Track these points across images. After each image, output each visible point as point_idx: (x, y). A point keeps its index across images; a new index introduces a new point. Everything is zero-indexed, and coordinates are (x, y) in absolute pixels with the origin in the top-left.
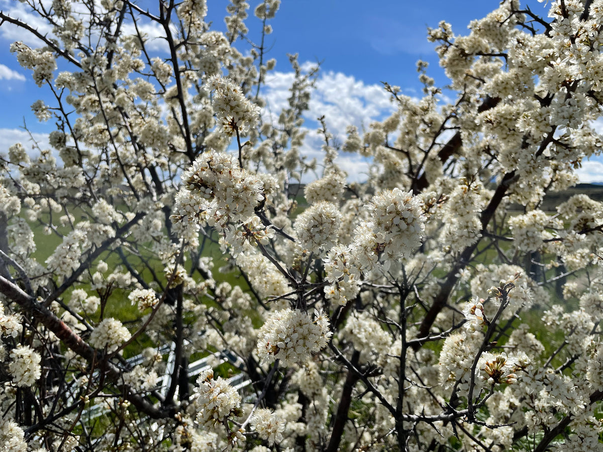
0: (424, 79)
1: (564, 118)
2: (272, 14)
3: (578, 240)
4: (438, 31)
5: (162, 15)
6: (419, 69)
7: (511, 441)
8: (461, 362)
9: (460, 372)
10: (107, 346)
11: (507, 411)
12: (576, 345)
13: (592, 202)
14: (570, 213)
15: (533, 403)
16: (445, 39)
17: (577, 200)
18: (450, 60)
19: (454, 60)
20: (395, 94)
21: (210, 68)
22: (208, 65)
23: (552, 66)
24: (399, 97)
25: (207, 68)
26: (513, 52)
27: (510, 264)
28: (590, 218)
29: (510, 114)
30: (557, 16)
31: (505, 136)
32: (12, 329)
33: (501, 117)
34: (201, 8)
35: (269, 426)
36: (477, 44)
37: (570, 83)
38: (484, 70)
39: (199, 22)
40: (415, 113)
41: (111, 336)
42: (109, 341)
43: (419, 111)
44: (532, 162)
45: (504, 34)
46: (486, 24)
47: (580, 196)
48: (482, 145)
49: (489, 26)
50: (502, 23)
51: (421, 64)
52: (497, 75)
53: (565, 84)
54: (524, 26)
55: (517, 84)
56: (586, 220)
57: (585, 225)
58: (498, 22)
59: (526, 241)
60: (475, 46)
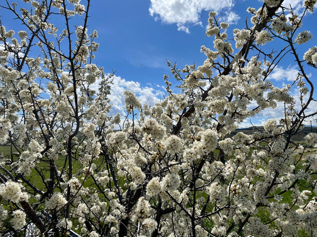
0: (167, 83)
1: (241, 106)
2: (95, 50)
3: (246, 148)
4: (185, 69)
5: (70, 56)
6: (165, 79)
7: (226, 233)
8: (218, 192)
9: (218, 195)
10: (57, 207)
11: (223, 221)
12: (245, 191)
13: (245, 135)
14: (237, 139)
15: (235, 212)
16: (188, 72)
17: (239, 134)
18: (190, 80)
19: (191, 80)
20: (171, 93)
21: (92, 79)
22: (91, 78)
23: (235, 88)
24: (172, 94)
25: (90, 80)
26: (221, 82)
27: (217, 161)
28: (248, 140)
29: (220, 103)
30: (238, 73)
31: (218, 111)
32: (25, 198)
33: (217, 104)
34: (87, 54)
35: (152, 224)
36: (201, 75)
37: (241, 94)
38: (201, 83)
39: (85, 59)
40: (178, 101)
41: (59, 202)
42: (57, 205)
43: (180, 100)
44: (230, 120)
45: (211, 72)
46: (204, 68)
47: (240, 133)
48: (208, 114)
49: (205, 68)
50: (210, 68)
51: (165, 76)
52: (213, 88)
53: (240, 94)
54: (216, 68)
55: (220, 92)
56: (247, 141)
57: (246, 143)
58: (208, 67)
59: (228, 149)
60: (200, 76)
